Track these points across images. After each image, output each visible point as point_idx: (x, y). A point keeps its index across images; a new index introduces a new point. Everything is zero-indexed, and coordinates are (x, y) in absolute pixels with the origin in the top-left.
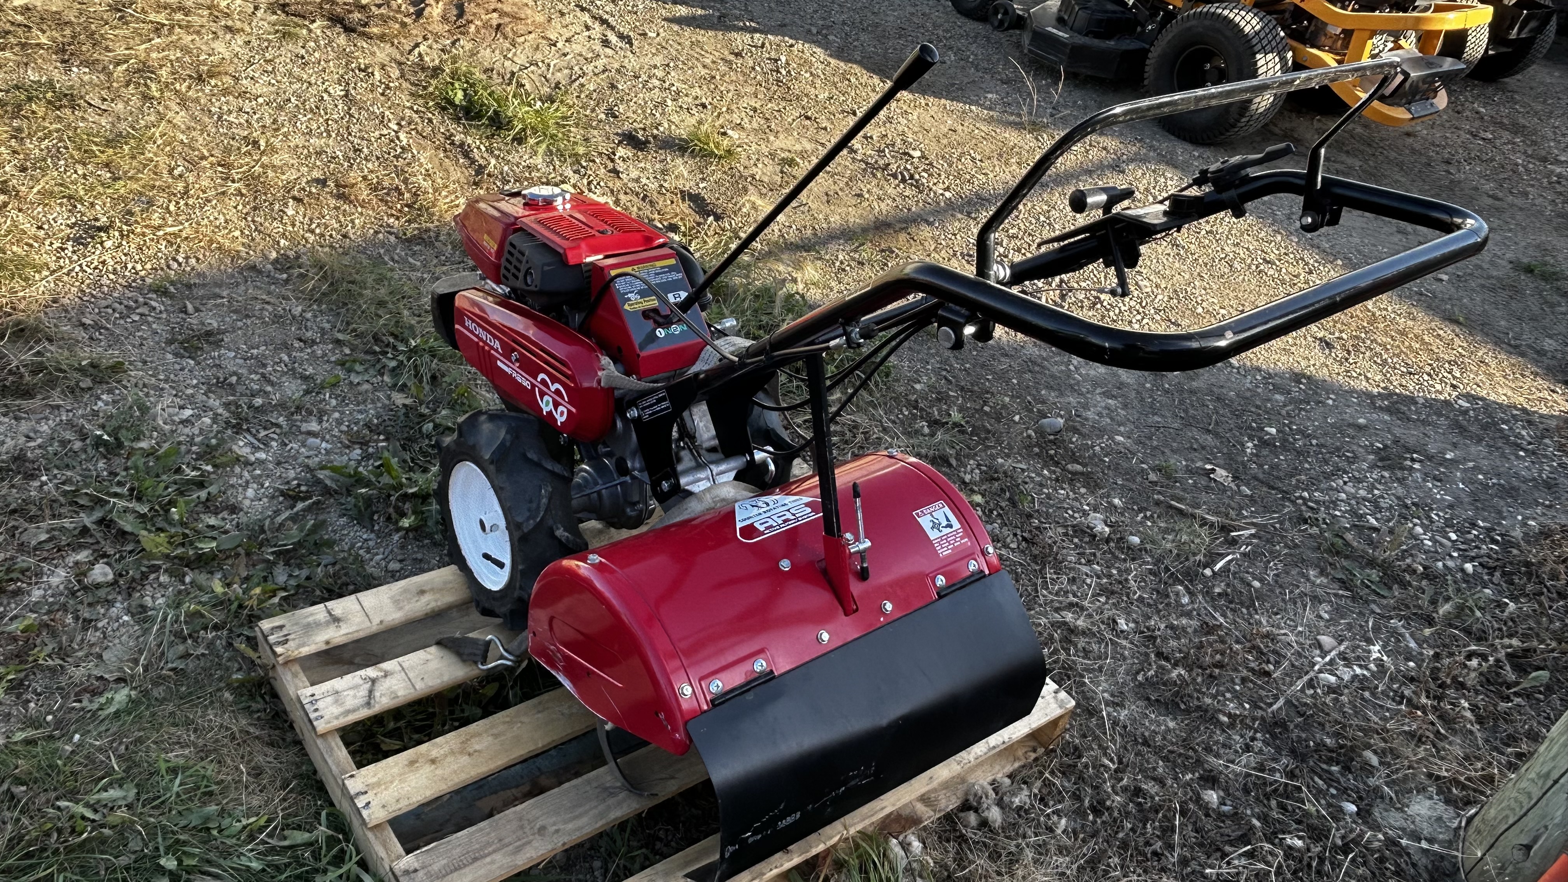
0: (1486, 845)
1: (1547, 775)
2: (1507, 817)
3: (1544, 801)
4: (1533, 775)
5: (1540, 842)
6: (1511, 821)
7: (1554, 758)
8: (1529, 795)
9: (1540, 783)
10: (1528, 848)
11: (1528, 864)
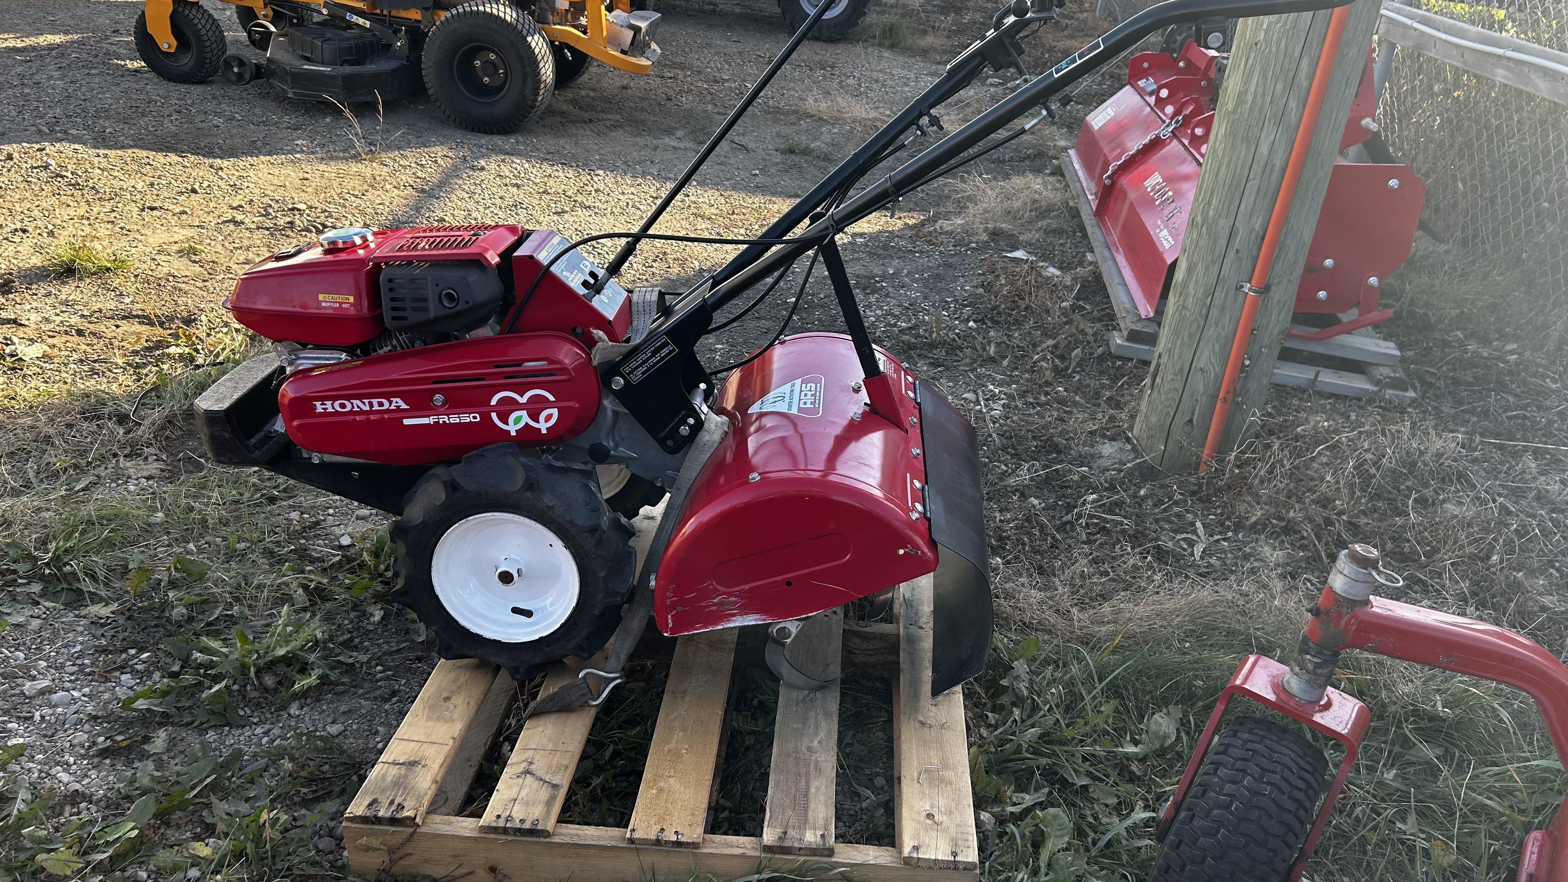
0: (1162, 440)
1: (1182, 369)
2: (1168, 413)
3: (1188, 386)
4: (1170, 377)
5: (1197, 412)
6: (1172, 414)
7: (1180, 357)
8: (1176, 390)
9: (1179, 378)
10: (1191, 421)
11: (1195, 431)
